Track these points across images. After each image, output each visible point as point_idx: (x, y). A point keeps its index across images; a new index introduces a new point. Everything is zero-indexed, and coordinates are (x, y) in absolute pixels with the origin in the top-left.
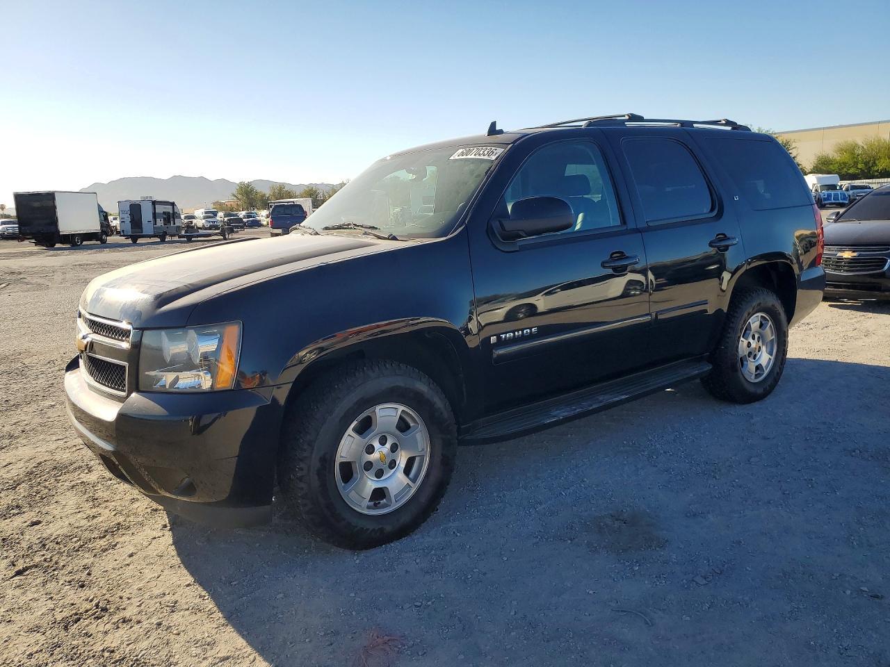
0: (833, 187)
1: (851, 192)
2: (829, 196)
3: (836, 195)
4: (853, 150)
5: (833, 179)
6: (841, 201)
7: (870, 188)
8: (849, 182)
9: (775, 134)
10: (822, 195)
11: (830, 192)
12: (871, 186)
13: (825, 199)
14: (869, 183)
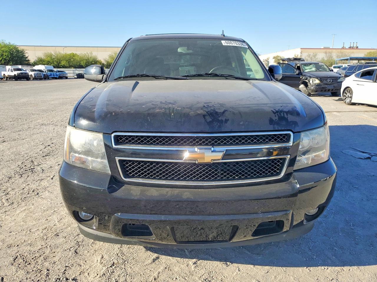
0: (52, 71)
1: (58, 73)
2: (51, 74)
3: (53, 74)
4: (51, 56)
5: (51, 67)
6: (56, 77)
7: (64, 72)
8: (57, 69)
9: (17, 46)
10: (48, 74)
11: (51, 73)
12: (65, 71)
13: (50, 76)
14: (64, 70)
